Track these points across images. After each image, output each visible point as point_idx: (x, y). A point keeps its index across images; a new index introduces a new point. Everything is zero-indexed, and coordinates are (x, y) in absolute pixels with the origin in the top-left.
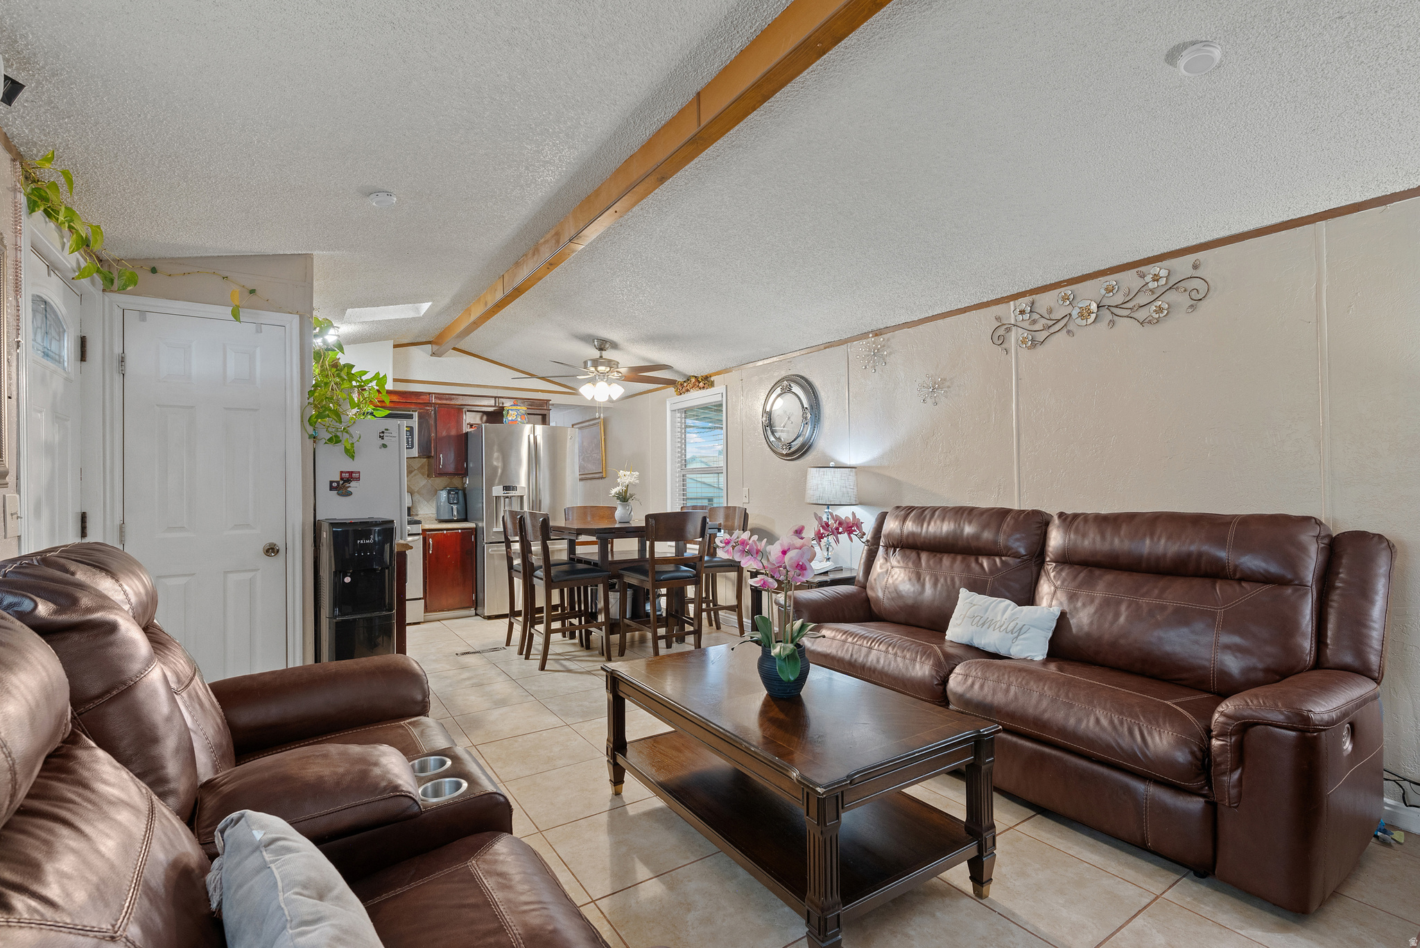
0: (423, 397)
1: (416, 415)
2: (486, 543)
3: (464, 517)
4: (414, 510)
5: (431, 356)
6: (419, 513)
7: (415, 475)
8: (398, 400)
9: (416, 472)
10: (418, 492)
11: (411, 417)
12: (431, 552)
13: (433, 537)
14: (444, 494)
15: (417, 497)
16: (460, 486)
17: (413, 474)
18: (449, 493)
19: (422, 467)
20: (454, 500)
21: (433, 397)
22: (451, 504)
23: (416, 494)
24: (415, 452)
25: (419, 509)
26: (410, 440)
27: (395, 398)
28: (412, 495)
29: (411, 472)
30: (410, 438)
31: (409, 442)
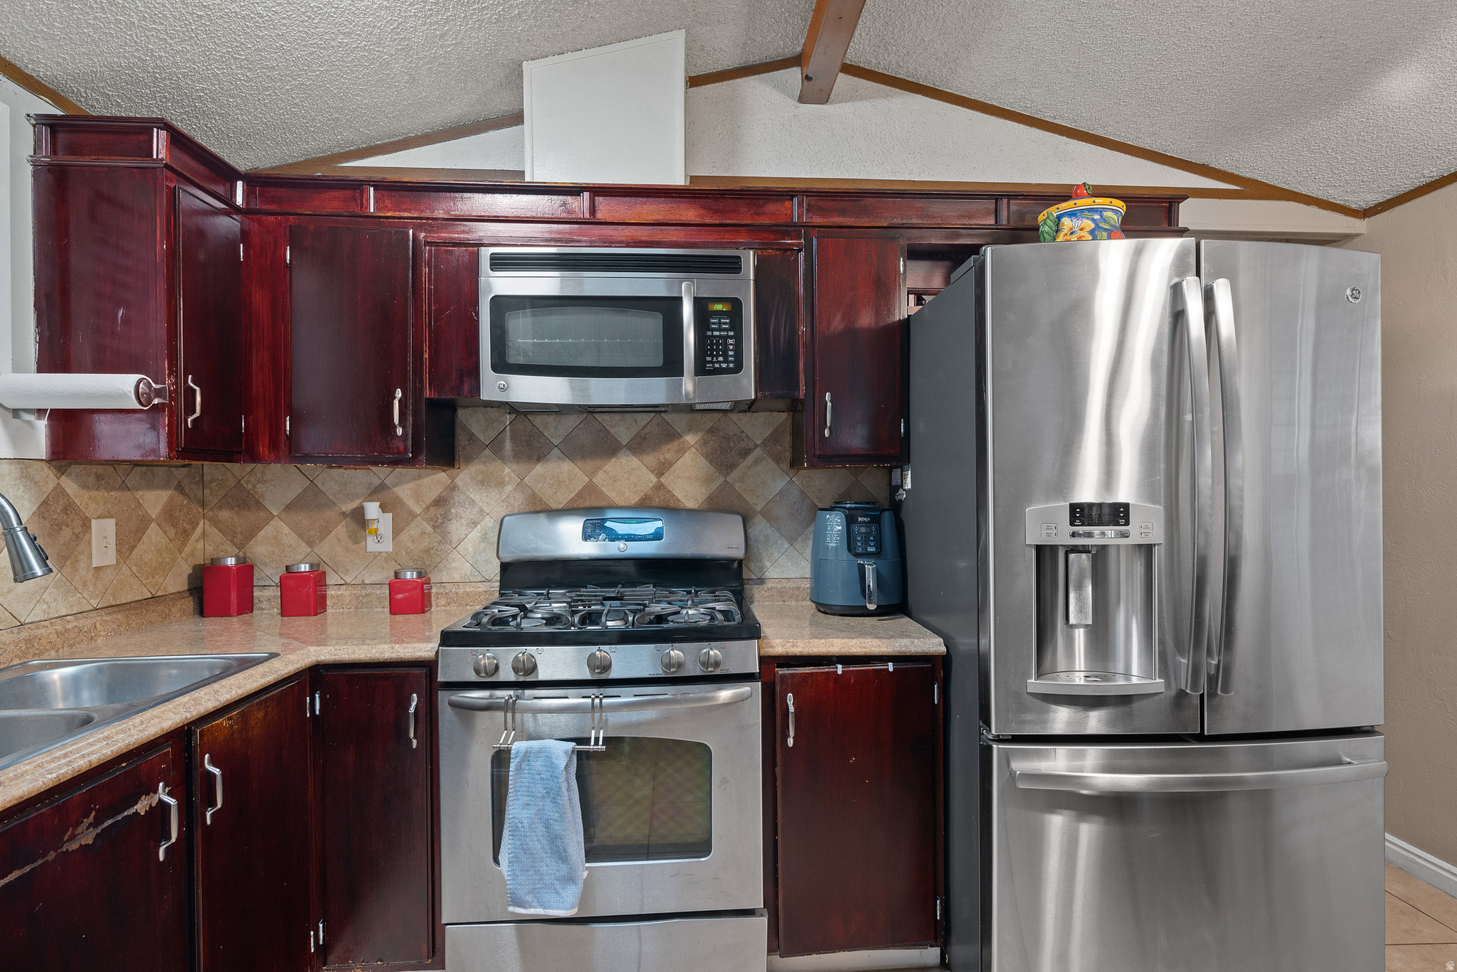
0: (771, 207)
1: (750, 260)
2: (999, 740)
3: (895, 600)
4: (752, 567)
5: (802, 99)
6: (768, 575)
7: (756, 462)
8: (698, 220)
9: (758, 452)
10: (766, 514)
11: (733, 266)
12: (790, 742)
13: (798, 685)
14: (835, 524)
15: (760, 527)
16: (882, 495)
17: (751, 458)
18: (850, 521)
19: (774, 439)
20: (866, 542)
21: (801, 204)
22: (857, 555)
23: (759, 518)
24: (746, 384)
25: (768, 564)
26: (731, 341)
27: (689, 213)
28: (745, 523)
29: (745, 453)
30: (731, 337)
31: (726, 350)
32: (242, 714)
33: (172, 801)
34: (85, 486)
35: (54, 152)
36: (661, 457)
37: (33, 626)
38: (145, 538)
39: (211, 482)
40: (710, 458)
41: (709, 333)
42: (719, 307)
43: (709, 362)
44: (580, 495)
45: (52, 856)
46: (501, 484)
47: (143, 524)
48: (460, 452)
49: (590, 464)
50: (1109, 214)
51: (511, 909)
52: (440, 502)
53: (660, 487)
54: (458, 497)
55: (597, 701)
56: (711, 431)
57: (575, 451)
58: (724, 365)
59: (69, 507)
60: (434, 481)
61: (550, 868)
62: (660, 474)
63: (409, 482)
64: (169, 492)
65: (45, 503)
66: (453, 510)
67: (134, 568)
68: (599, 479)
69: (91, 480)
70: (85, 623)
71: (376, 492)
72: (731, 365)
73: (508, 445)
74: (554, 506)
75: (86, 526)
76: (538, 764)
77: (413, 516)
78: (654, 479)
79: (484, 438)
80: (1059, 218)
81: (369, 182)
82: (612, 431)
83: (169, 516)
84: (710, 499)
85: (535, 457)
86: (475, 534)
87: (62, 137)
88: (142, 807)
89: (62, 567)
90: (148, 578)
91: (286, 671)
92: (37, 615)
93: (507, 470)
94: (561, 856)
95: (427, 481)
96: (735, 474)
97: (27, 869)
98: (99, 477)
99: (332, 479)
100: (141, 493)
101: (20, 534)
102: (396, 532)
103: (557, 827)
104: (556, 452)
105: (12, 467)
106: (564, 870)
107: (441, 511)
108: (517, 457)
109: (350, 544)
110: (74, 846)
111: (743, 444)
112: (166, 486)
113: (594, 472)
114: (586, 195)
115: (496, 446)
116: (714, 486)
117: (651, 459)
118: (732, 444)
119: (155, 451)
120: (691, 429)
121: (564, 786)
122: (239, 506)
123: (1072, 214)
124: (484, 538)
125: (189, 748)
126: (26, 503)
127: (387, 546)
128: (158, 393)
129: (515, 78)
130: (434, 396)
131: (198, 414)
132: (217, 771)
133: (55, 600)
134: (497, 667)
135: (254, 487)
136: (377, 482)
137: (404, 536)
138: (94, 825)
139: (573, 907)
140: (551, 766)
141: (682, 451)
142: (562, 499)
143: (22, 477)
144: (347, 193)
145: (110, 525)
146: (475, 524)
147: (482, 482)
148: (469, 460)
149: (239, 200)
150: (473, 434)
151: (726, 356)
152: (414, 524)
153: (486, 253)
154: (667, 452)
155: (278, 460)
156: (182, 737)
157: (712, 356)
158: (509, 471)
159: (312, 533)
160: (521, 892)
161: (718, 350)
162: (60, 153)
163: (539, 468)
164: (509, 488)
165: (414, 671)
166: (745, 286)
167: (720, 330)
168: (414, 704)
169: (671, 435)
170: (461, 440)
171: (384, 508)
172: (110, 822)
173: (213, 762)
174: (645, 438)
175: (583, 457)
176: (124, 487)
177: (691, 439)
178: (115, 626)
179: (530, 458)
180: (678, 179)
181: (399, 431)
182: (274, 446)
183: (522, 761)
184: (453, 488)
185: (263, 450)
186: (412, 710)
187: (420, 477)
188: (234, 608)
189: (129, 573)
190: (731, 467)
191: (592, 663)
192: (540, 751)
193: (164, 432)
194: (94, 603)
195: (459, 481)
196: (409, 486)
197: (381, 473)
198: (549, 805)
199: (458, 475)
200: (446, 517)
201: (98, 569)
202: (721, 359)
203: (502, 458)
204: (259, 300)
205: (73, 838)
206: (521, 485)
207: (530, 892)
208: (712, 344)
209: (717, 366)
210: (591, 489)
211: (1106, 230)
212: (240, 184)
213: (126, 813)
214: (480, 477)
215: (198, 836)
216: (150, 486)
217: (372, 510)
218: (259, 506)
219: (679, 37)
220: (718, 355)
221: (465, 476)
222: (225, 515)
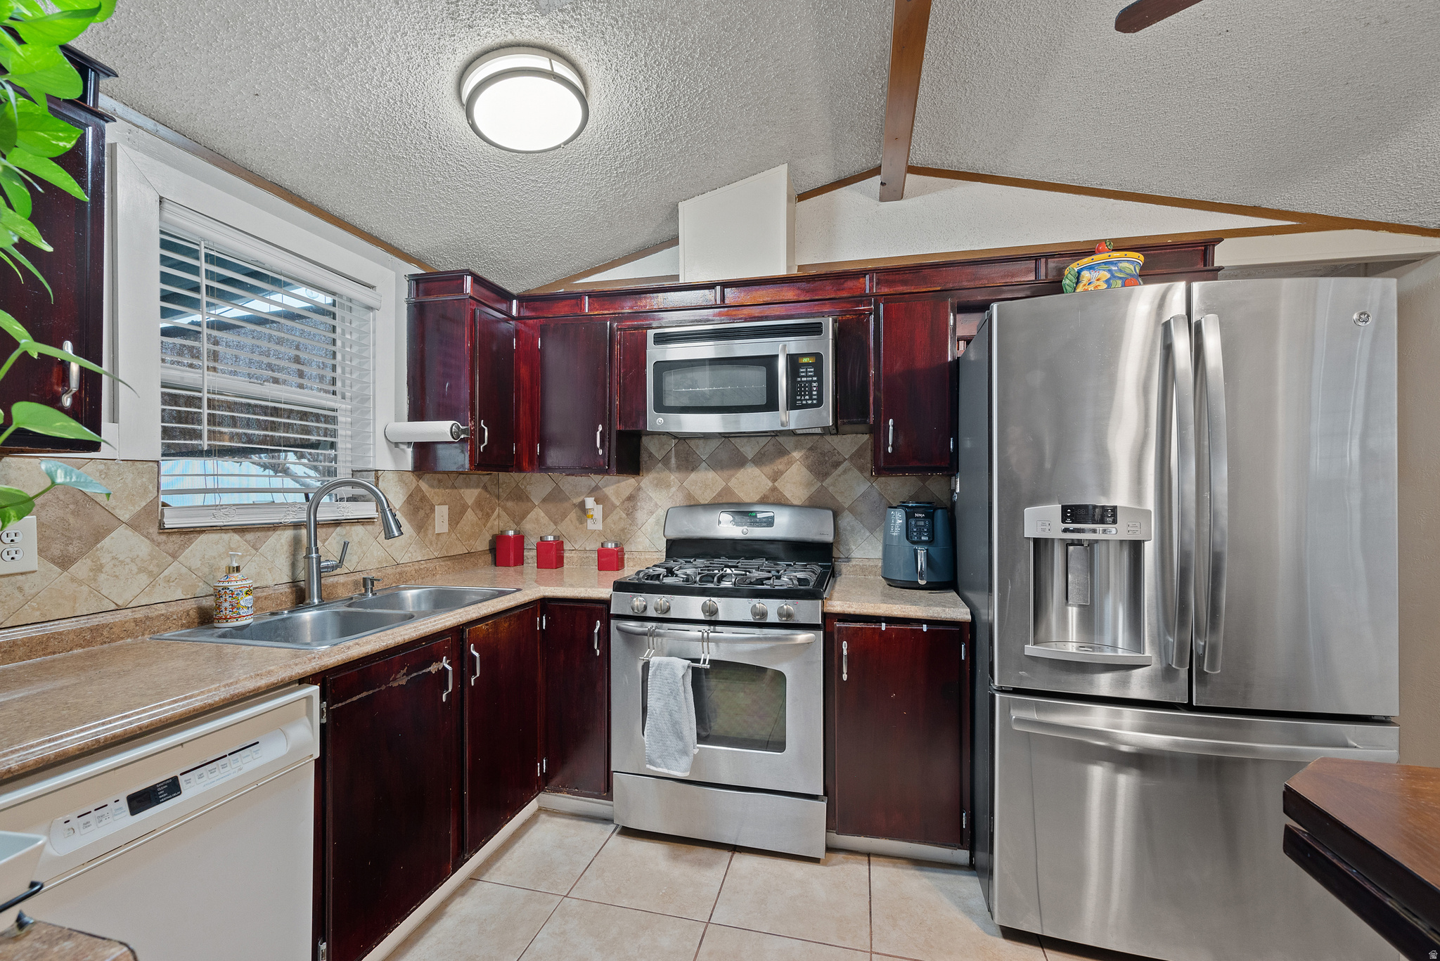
0: (850, 284)
1: (829, 324)
2: (1001, 690)
3: (945, 578)
4: (842, 549)
5: (882, 199)
6: (853, 555)
7: (845, 472)
8: (795, 298)
9: (846, 464)
10: (852, 510)
11: (815, 330)
12: (845, 677)
13: (852, 636)
14: (898, 518)
15: (847, 520)
16: (944, 498)
17: (841, 469)
18: (909, 516)
19: (858, 454)
20: (920, 533)
21: (871, 280)
22: (914, 543)
23: (846, 513)
24: (825, 416)
25: (853, 547)
26: (815, 384)
27: (789, 293)
28: (836, 516)
29: (837, 465)
30: (815, 382)
31: (811, 391)
32: (495, 623)
33: (449, 668)
34: (432, 486)
35: (418, 295)
36: (776, 468)
37: (403, 565)
38: (464, 517)
39: (502, 484)
40: (810, 468)
41: (799, 379)
42: (805, 360)
43: (799, 400)
44: (719, 495)
45: (383, 687)
46: (668, 486)
47: (464, 508)
48: (643, 465)
49: (726, 473)
50: (1126, 265)
51: (648, 766)
52: (631, 498)
53: (774, 489)
54: (642, 495)
55: (706, 634)
56: (811, 449)
57: (716, 464)
58: (810, 402)
59: (424, 498)
60: (627, 484)
61: (672, 742)
62: (774, 480)
63: (612, 485)
64: (479, 490)
65: (410, 495)
66: (639, 504)
67: (458, 535)
68: (733, 483)
69: (435, 483)
70: (430, 565)
71: (594, 491)
72: (815, 402)
73: (673, 461)
74: (702, 502)
75: (432, 510)
76: (666, 673)
77: (615, 507)
78: (770, 484)
79: (659, 456)
80: (1079, 273)
81: (585, 293)
82: (741, 450)
83: (479, 504)
84: (810, 498)
85: (690, 468)
86: (652, 520)
87: (421, 286)
88: (433, 668)
89: (419, 533)
90: (466, 541)
91: (523, 600)
92: (406, 559)
93: (672, 477)
94: (680, 736)
95: (623, 484)
96: (829, 481)
97: (371, 692)
98: (440, 481)
99: (569, 483)
100: (463, 490)
101: (388, 512)
102: (605, 517)
103: (676, 716)
104: (704, 464)
105: (394, 475)
106: (681, 745)
107: (632, 504)
108: (679, 468)
109: (578, 524)
110: (395, 684)
111: (835, 458)
112: (477, 487)
113: (729, 479)
114: (718, 288)
115: (665, 461)
116: (813, 489)
117: (768, 469)
118: (827, 458)
119: (463, 466)
120: (796, 448)
121: (682, 689)
122: (517, 499)
123: (1090, 268)
124: (657, 522)
125: (462, 640)
126: (401, 495)
127: (599, 526)
128: (464, 432)
129: (673, 214)
130: (622, 428)
131: (486, 443)
132: (477, 654)
133: (415, 551)
134: (645, 607)
135: (525, 487)
136: (593, 484)
137: (609, 520)
138: (407, 674)
139: (686, 771)
140: (674, 675)
141: (790, 463)
142: (706, 497)
143: (399, 481)
144: (573, 301)
145: (445, 509)
146: (652, 513)
147: (657, 485)
148: (649, 470)
149: (514, 312)
150: (651, 453)
151: (811, 395)
152: (615, 512)
153: (651, 334)
154: (779, 464)
155: (533, 471)
156: (457, 631)
157: (801, 395)
158: (673, 477)
159: (557, 517)
160: (654, 756)
161: (805, 391)
162: (420, 295)
163: (693, 476)
164: (674, 489)
165: (598, 606)
166: (825, 345)
167: (807, 376)
168: (598, 627)
169: (782, 452)
170: (644, 457)
171: (597, 501)
172: (415, 674)
173: (475, 649)
174: (764, 455)
175: (722, 468)
176: (454, 487)
177: (797, 455)
178: (447, 568)
179: (687, 468)
180: (782, 271)
181: (601, 452)
182: (531, 462)
183: (656, 670)
184: (639, 489)
185: (525, 464)
186: (596, 631)
187: (619, 482)
188: (512, 562)
189: (455, 537)
190: (826, 475)
191: (705, 609)
192: (668, 664)
193: (467, 455)
194: (436, 554)
195: (642, 484)
196: (612, 487)
197: (595, 479)
198: (672, 701)
199: (642, 480)
200: (634, 507)
201: (438, 534)
202: (807, 397)
203: (669, 469)
204: (524, 371)
205: (395, 679)
206: (681, 486)
207: (660, 757)
208: (801, 387)
209: (804, 402)
210: (727, 490)
211: (1120, 278)
212: (515, 301)
213: (424, 671)
214: (655, 482)
215: (466, 690)
216: (468, 486)
217: (590, 502)
218: (528, 499)
219: (783, 169)
220: (805, 395)
221: (646, 481)
222: (510, 504)
